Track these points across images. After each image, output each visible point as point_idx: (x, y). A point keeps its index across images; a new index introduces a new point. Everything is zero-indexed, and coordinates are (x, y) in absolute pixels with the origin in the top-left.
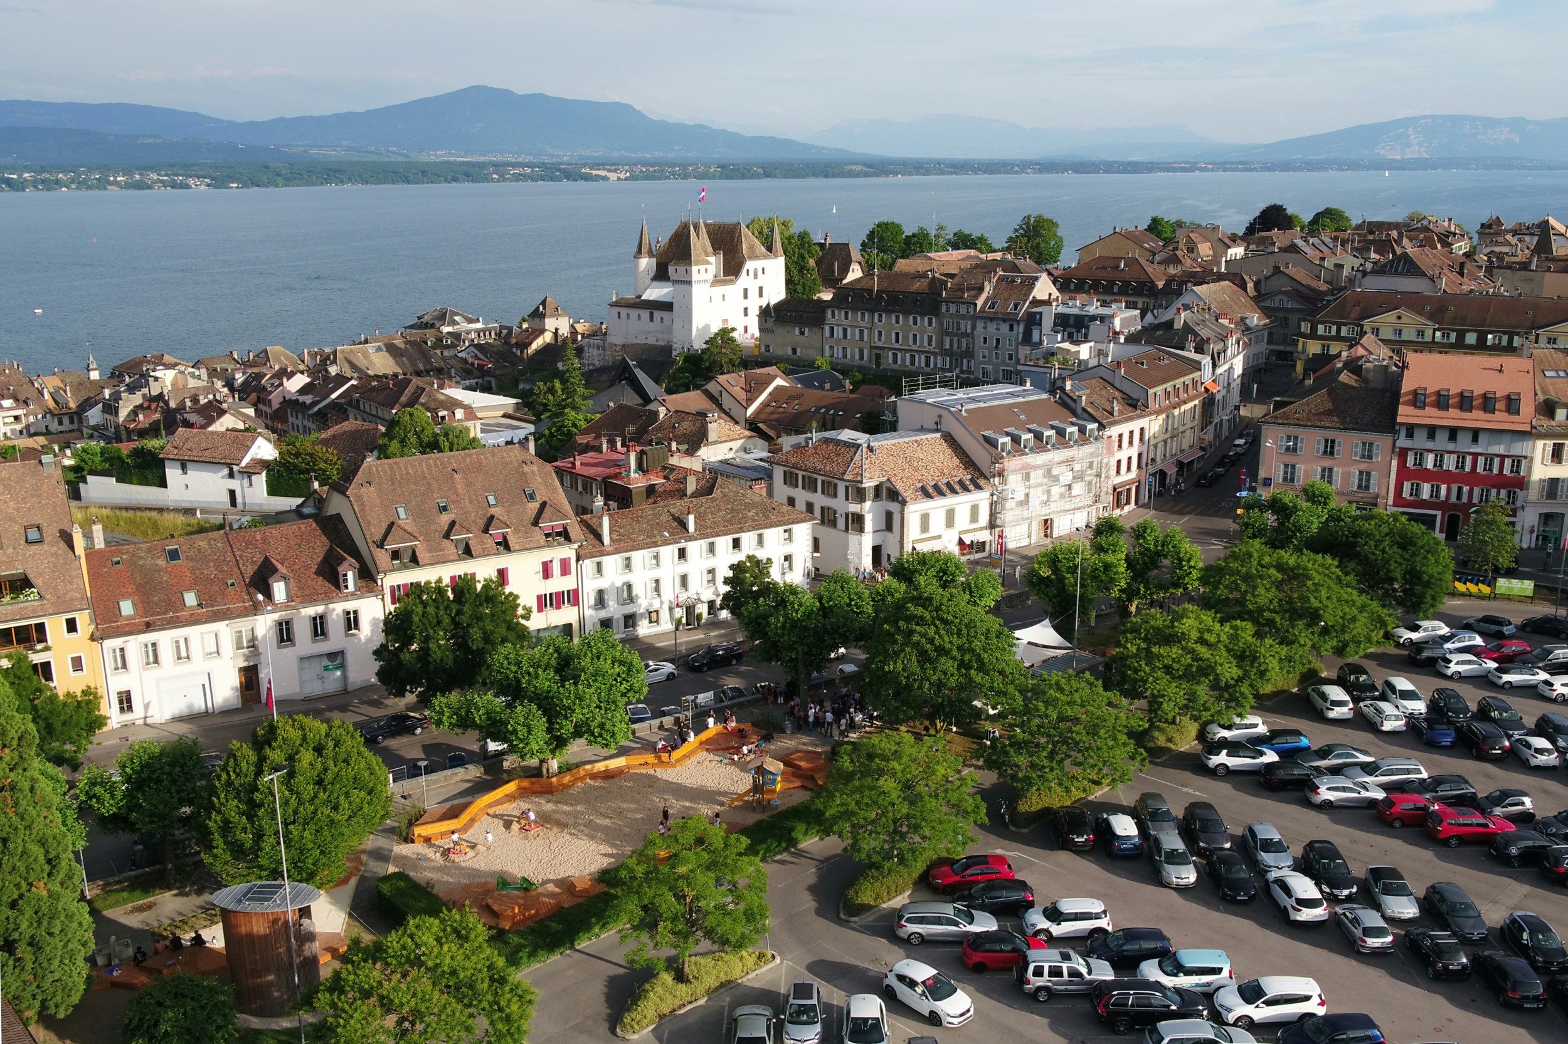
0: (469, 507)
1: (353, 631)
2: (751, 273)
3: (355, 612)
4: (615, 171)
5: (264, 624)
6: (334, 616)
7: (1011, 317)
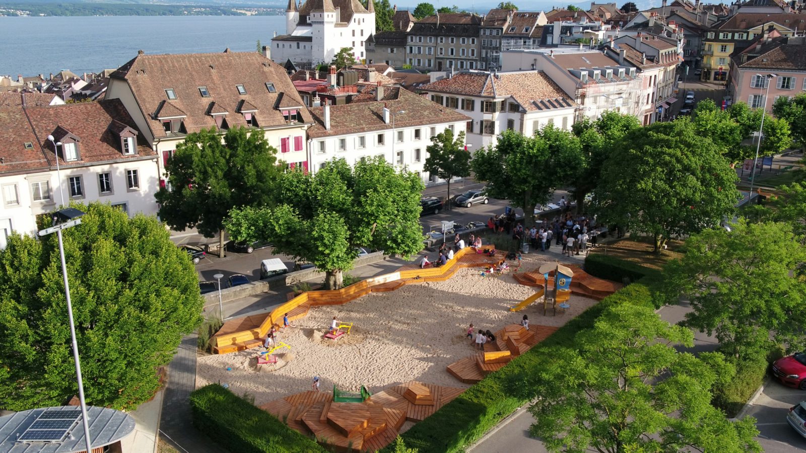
0: (224, 94)
1: (134, 188)
2: (357, 21)
3: (135, 172)
4: (250, 11)
5: (57, 179)
6: (118, 174)
7: (525, 35)
